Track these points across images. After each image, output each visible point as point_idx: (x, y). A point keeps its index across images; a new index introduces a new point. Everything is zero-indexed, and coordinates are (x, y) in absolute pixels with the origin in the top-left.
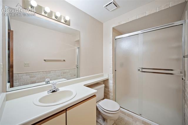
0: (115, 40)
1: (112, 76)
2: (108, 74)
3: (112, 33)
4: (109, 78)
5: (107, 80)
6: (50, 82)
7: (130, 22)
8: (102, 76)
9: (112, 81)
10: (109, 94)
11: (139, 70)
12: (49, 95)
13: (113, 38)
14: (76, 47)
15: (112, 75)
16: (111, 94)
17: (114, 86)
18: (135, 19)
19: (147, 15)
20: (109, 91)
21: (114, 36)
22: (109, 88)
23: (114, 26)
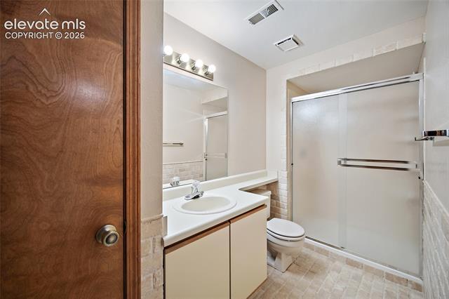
0: (290, 105)
1: (286, 176)
2: (277, 171)
3: (286, 90)
4: (280, 178)
5: (276, 183)
6: (181, 183)
7: (323, 71)
8: (265, 174)
9: (286, 185)
10: (279, 210)
11: (339, 163)
12: (188, 203)
13: (287, 100)
14: (205, 117)
15: (286, 172)
16: (284, 210)
17: (290, 195)
18: (333, 66)
19: (354, 60)
20: (278, 205)
21: (289, 97)
22: (278, 200)
23: (290, 77)
